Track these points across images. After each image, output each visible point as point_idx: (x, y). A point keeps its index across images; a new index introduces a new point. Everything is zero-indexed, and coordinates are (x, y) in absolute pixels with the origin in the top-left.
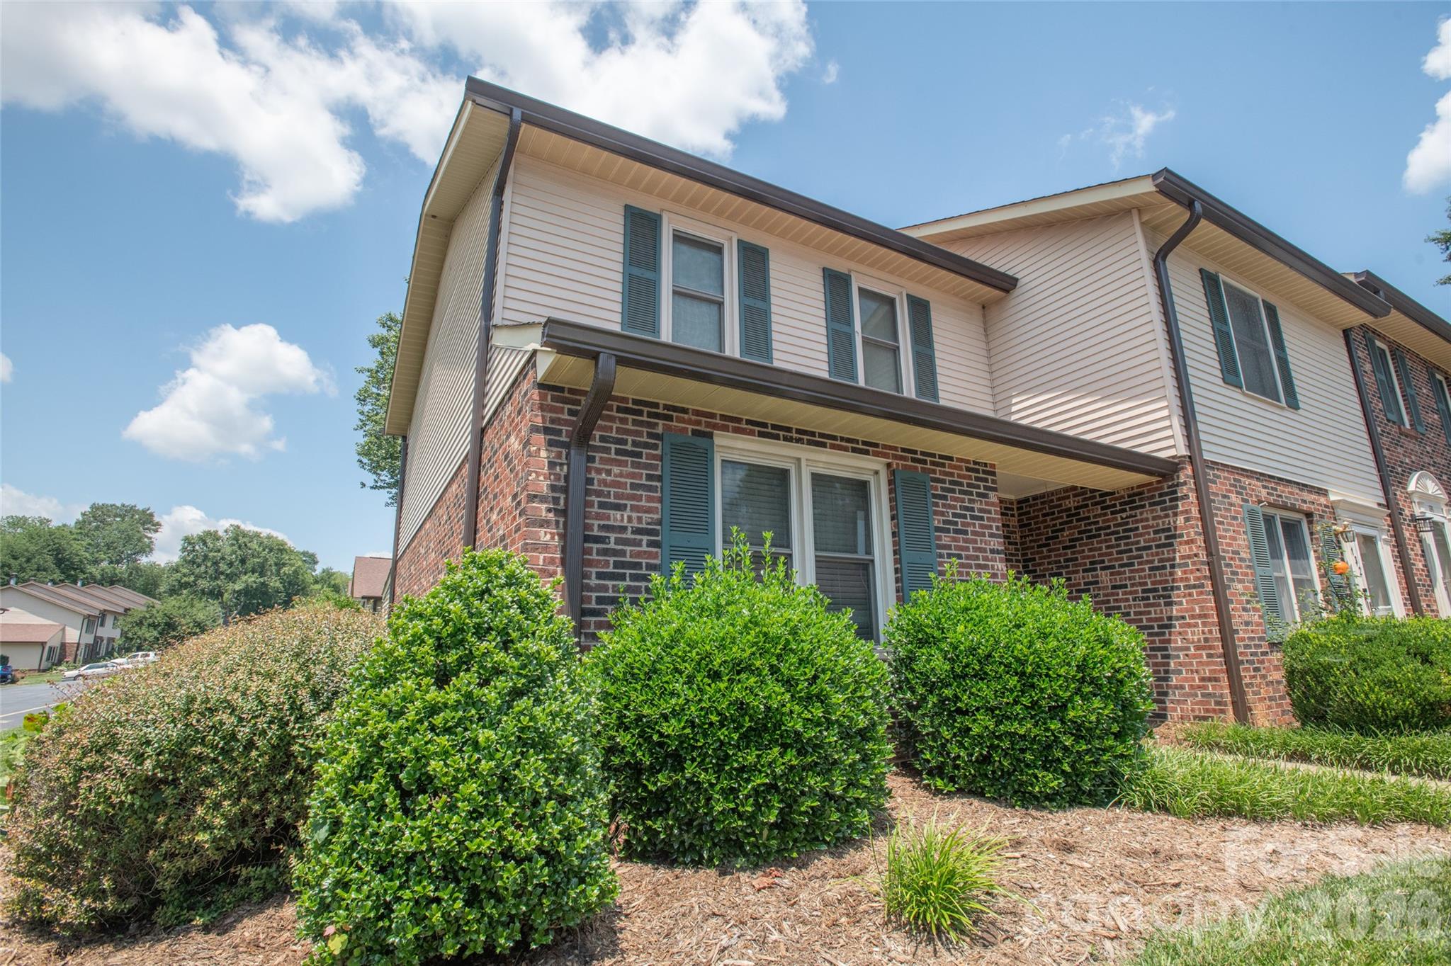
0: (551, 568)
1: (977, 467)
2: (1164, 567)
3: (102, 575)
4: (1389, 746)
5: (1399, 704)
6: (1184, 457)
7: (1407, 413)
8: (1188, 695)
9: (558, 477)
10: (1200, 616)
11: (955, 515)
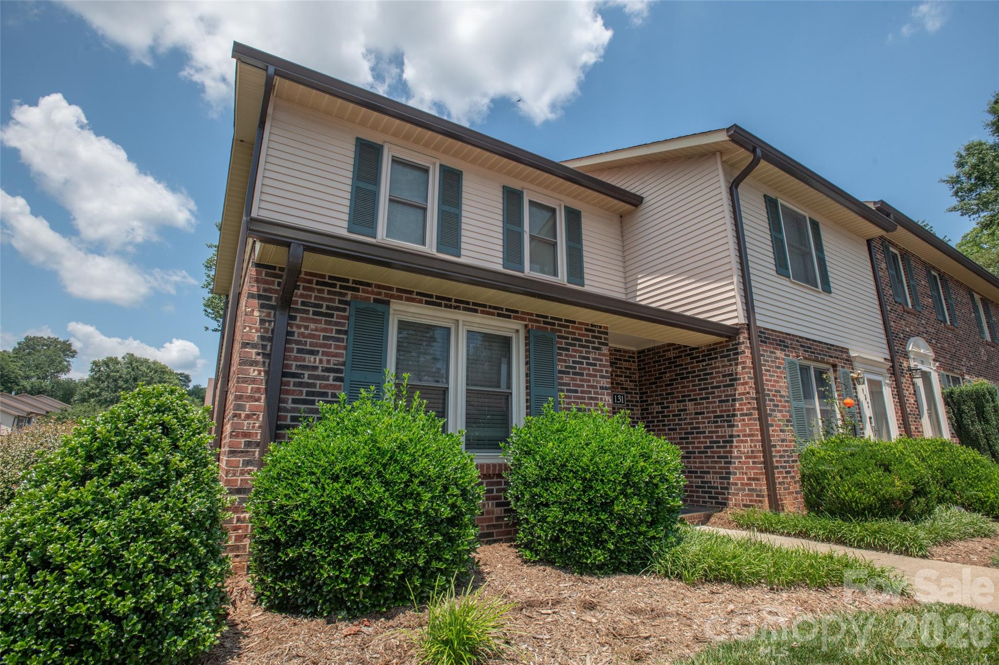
0: (257, 395)
1: (594, 328)
2: (728, 401)
3: (32, 387)
4: (858, 529)
5: (867, 499)
6: (744, 324)
7: (910, 297)
8: (739, 489)
9: (266, 331)
10: (749, 435)
11: (574, 362)
